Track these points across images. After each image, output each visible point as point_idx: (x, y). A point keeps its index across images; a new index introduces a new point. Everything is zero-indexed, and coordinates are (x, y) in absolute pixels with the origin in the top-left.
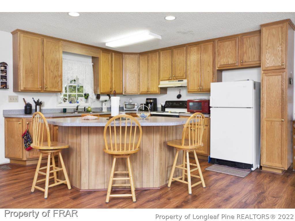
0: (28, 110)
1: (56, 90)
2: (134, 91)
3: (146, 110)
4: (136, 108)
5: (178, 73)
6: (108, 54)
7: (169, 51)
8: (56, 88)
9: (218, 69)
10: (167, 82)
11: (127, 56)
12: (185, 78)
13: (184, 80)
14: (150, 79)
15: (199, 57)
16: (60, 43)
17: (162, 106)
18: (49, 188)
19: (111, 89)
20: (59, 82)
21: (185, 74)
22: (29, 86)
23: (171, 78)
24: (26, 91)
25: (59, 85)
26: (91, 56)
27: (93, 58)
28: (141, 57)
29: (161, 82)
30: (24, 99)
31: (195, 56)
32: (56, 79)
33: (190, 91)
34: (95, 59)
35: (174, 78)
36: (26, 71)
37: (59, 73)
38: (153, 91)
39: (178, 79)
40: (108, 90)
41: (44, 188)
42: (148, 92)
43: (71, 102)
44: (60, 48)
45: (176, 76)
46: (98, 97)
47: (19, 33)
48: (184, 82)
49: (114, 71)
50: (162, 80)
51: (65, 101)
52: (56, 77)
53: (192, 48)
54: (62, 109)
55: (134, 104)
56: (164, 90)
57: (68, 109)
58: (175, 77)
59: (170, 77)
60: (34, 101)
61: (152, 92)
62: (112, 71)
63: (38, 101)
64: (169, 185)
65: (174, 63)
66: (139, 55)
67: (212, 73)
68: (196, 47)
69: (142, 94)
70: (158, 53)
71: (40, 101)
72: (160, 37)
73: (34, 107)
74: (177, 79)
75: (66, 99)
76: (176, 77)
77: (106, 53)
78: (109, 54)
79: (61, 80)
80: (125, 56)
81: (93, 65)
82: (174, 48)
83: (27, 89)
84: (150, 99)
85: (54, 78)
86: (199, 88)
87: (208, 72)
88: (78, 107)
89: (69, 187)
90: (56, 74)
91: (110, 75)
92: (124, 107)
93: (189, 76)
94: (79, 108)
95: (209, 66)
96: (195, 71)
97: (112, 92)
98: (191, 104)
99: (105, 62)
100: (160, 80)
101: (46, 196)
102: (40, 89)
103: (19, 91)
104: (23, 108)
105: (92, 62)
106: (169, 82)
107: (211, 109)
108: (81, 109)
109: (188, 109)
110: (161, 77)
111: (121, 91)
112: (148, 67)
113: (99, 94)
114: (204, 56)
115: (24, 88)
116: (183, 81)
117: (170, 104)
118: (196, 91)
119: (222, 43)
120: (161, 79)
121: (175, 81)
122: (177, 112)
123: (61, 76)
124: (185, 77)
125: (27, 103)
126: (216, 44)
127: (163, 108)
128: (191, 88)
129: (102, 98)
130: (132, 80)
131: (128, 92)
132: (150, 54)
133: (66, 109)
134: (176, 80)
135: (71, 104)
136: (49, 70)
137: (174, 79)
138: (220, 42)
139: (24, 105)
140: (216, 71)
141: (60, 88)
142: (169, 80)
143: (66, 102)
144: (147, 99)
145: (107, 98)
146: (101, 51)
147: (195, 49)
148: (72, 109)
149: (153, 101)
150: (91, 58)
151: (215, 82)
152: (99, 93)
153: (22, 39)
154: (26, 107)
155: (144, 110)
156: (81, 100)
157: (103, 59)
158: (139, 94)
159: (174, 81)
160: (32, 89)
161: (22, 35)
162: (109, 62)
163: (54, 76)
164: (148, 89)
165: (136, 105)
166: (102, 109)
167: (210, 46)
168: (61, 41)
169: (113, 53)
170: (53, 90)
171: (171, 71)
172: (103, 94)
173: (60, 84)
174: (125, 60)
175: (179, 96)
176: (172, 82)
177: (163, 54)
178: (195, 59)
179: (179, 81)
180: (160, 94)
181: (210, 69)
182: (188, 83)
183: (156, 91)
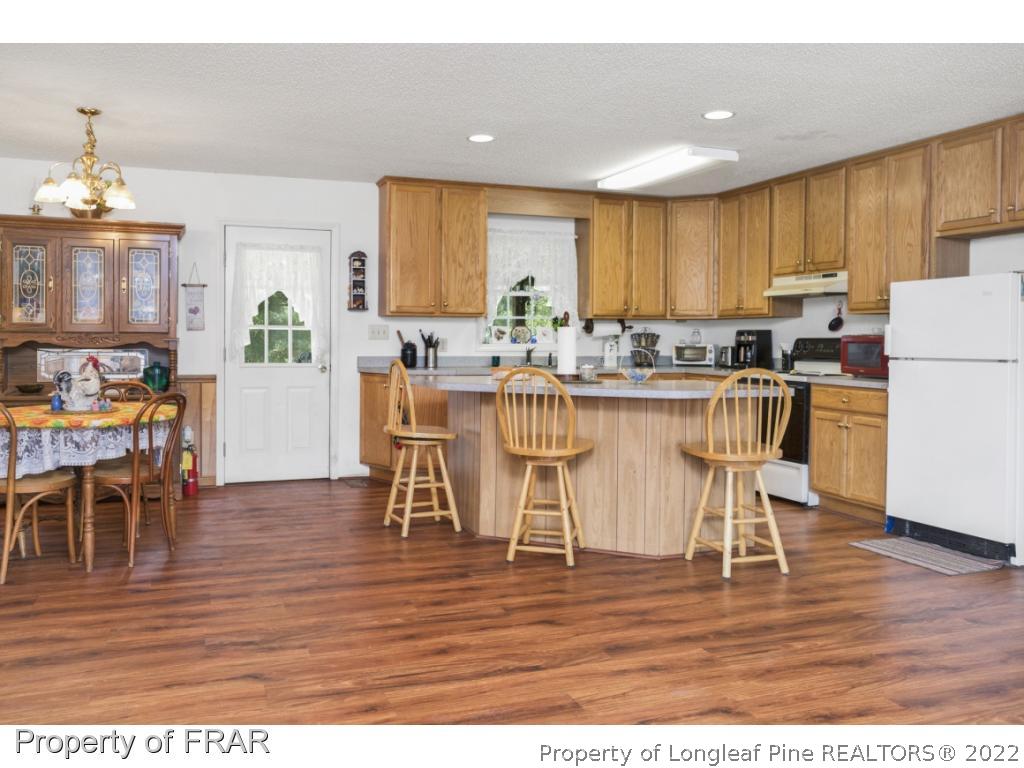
0: (408, 356)
1: (470, 310)
2: (700, 308)
3: (737, 364)
4: (710, 360)
5: (822, 253)
6: (618, 207)
7: (798, 183)
8: (469, 305)
9: (938, 234)
10: (791, 280)
11: (679, 204)
12: (843, 268)
13: (840, 274)
14: (745, 272)
15: (883, 197)
16: (482, 193)
17: (785, 355)
18: (412, 519)
19: (626, 303)
20: (477, 290)
21: (842, 255)
22: (409, 303)
23: (801, 268)
24: (401, 314)
25: (477, 298)
26: (575, 216)
27: (578, 221)
28: (722, 206)
29: (777, 282)
30: (399, 332)
31: (870, 197)
32: (470, 284)
33: (855, 307)
34: (582, 223)
35: (811, 267)
36: (402, 268)
37: (480, 268)
38: (754, 309)
39: (824, 270)
40: (616, 306)
41: (402, 517)
42: (740, 312)
43: (514, 341)
44: (482, 207)
45: (816, 261)
46: (588, 328)
47: (388, 183)
48: (840, 281)
49: (638, 252)
50: (778, 275)
51: (499, 338)
52: (470, 277)
53: (861, 172)
54: (488, 358)
55: (705, 348)
56: (791, 305)
57: (505, 357)
58: (813, 263)
59: (800, 264)
60: (423, 336)
61: (748, 312)
62: (629, 253)
63: (430, 338)
64: (689, 556)
65: (810, 222)
66: (716, 199)
67: (919, 250)
68: (874, 168)
69: (725, 317)
70: (767, 191)
71: (435, 339)
72: (732, 156)
73: (420, 352)
74: (818, 270)
75: (503, 333)
76: (819, 263)
77: (610, 204)
78: (622, 205)
79: (484, 286)
80: (674, 205)
81: (576, 240)
82: (813, 175)
83: (405, 309)
84: (750, 333)
85: (467, 281)
86: (879, 298)
87: (910, 245)
88: (529, 352)
89: (458, 527)
90: (471, 270)
91: (623, 264)
92: (674, 356)
93: (853, 260)
94: (533, 355)
95: (912, 226)
96: (869, 245)
97: (629, 313)
98: (852, 349)
99: (608, 229)
100: (772, 274)
101: (405, 534)
102: (431, 309)
103: (388, 313)
104: (398, 354)
105: (576, 234)
106: (797, 279)
107: (891, 364)
108: (540, 358)
109: (842, 366)
110: (776, 264)
111: (661, 308)
112: (740, 234)
113: (591, 320)
114: (897, 196)
115: (397, 307)
116: (836, 275)
117: (808, 349)
118: (873, 306)
119: (953, 150)
120: (774, 271)
121: (815, 277)
122: (804, 372)
123: (483, 275)
124: (841, 264)
125: (406, 341)
126: (935, 156)
127: (788, 363)
128: (857, 297)
129: (600, 329)
130: (695, 275)
131: (682, 312)
132: (745, 197)
133: (498, 358)
134: (817, 274)
135: (516, 347)
136: (454, 261)
137: (811, 271)
138: (946, 149)
139: (399, 347)
140: (933, 240)
141: (481, 305)
142: (796, 273)
143: (501, 341)
144: (740, 333)
145: (616, 328)
146: (597, 201)
147: (871, 172)
148: (515, 358)
149: (755, 338)
150: (573, 221)
151: (929, 277)
152: (590, 316)
153: (394, 196)
154: (404, 351)
155: (730, 364)
156: (544, 335)
157: (602, 220)
158: (716, 317)
159: (810, 278)
160: (414, 310)
161: (395, 187)
162: (620, 227)
163: (466, 276)
164: (739, 301)
165: (711, 352)
166: (602, 359)
167: (915, 163)
168: (486, 189)
169: (635, 202)
170: (462, 310)
171: (803, 247)
172: (605, 318)
173: (480, 295)
174: (674, 218)
175: (836, 324)
176: (806, 278)
177: (780, 194)
178: (870, 205)
179: (824, 276)
180: (773, 317)
181: (913, 236)
182: (850, 282)
183: (761, 309)
